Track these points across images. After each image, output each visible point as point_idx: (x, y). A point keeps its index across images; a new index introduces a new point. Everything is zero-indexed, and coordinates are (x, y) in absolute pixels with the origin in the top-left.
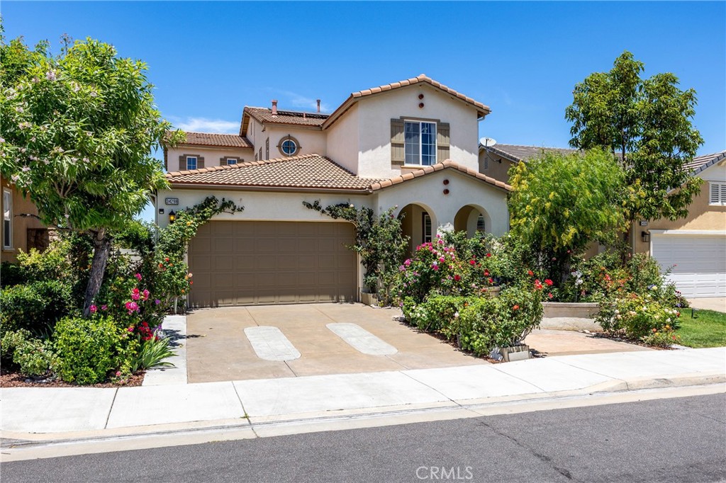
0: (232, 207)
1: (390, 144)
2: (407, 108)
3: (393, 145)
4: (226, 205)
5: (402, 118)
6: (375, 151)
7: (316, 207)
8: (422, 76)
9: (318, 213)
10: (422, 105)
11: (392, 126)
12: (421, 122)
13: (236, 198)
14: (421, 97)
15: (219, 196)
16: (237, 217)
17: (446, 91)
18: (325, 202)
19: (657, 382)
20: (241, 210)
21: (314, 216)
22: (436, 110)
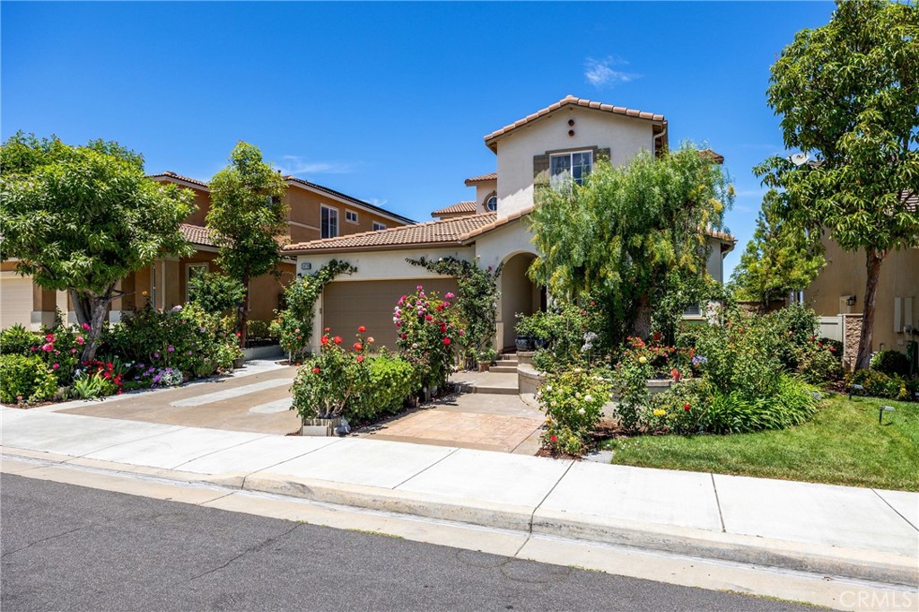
0: (349, 268)
1: (532, 186)
2: (554, 139)
3: (538, 186)
4: (345, 266)
5: (548, 153)
6: (514, 196)
7: (423, 263)
8: (570, 98)
9: (425, 269)
10: (571, 133)
11: (535, 164)
12: (572, 153)
13: (353, 260)
14: (571, 123)
15: (340, 258)
16: (355, 277)
17: (599, 109)
18: (432, 256)
19: (289, 486)
20: (356, 270)
21: (421, 273)
22: (590, 134)
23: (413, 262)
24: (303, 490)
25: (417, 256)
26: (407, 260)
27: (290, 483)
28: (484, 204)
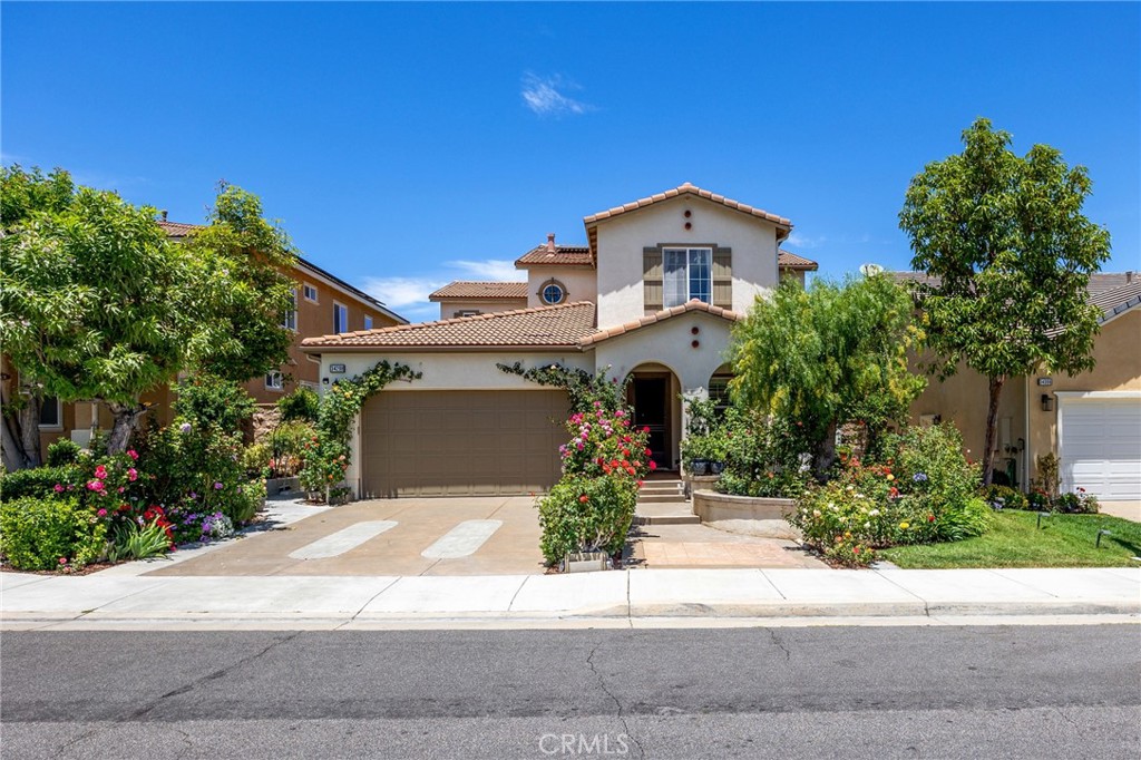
0: (408, 374)
1: (642, 283)
2: (667, 230)
3: (647, 283)
4: (401, 371)
5: (660, 245)
6: (620, 293)
7: (518, 370)
8: (687, 186)
9: (521, 378)
10: (688, 226)
11: (644, 257)
12: (688, 249)
13: (414, 363)
14: (688, 214)
15: (392, 360)
16: (416, 385)
17: (722, 203)
18: (529, 363)
19: (685, 607)
20: (419, 376)
21: (515, 383)
22: (710, 230)
23: (506, 369)
24: (703, 609)
25: (511, 361)
26: (498, 365)
27: (685, 604)
28: (540, 294)
